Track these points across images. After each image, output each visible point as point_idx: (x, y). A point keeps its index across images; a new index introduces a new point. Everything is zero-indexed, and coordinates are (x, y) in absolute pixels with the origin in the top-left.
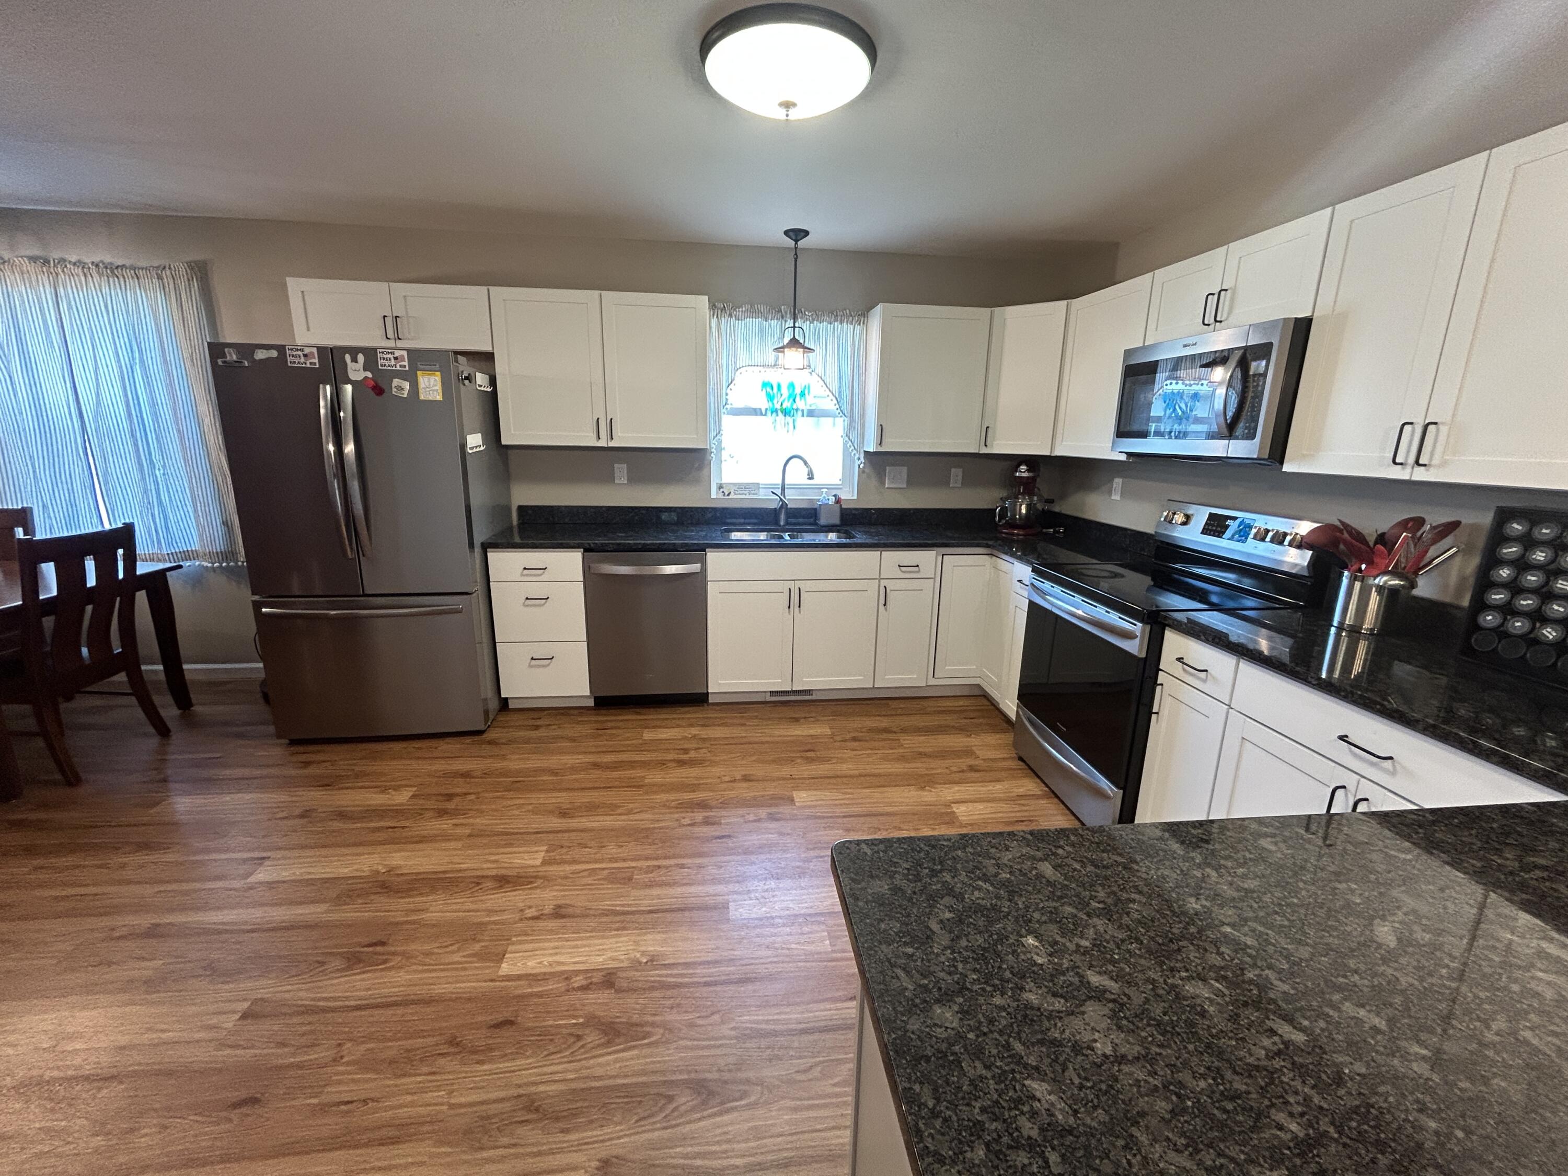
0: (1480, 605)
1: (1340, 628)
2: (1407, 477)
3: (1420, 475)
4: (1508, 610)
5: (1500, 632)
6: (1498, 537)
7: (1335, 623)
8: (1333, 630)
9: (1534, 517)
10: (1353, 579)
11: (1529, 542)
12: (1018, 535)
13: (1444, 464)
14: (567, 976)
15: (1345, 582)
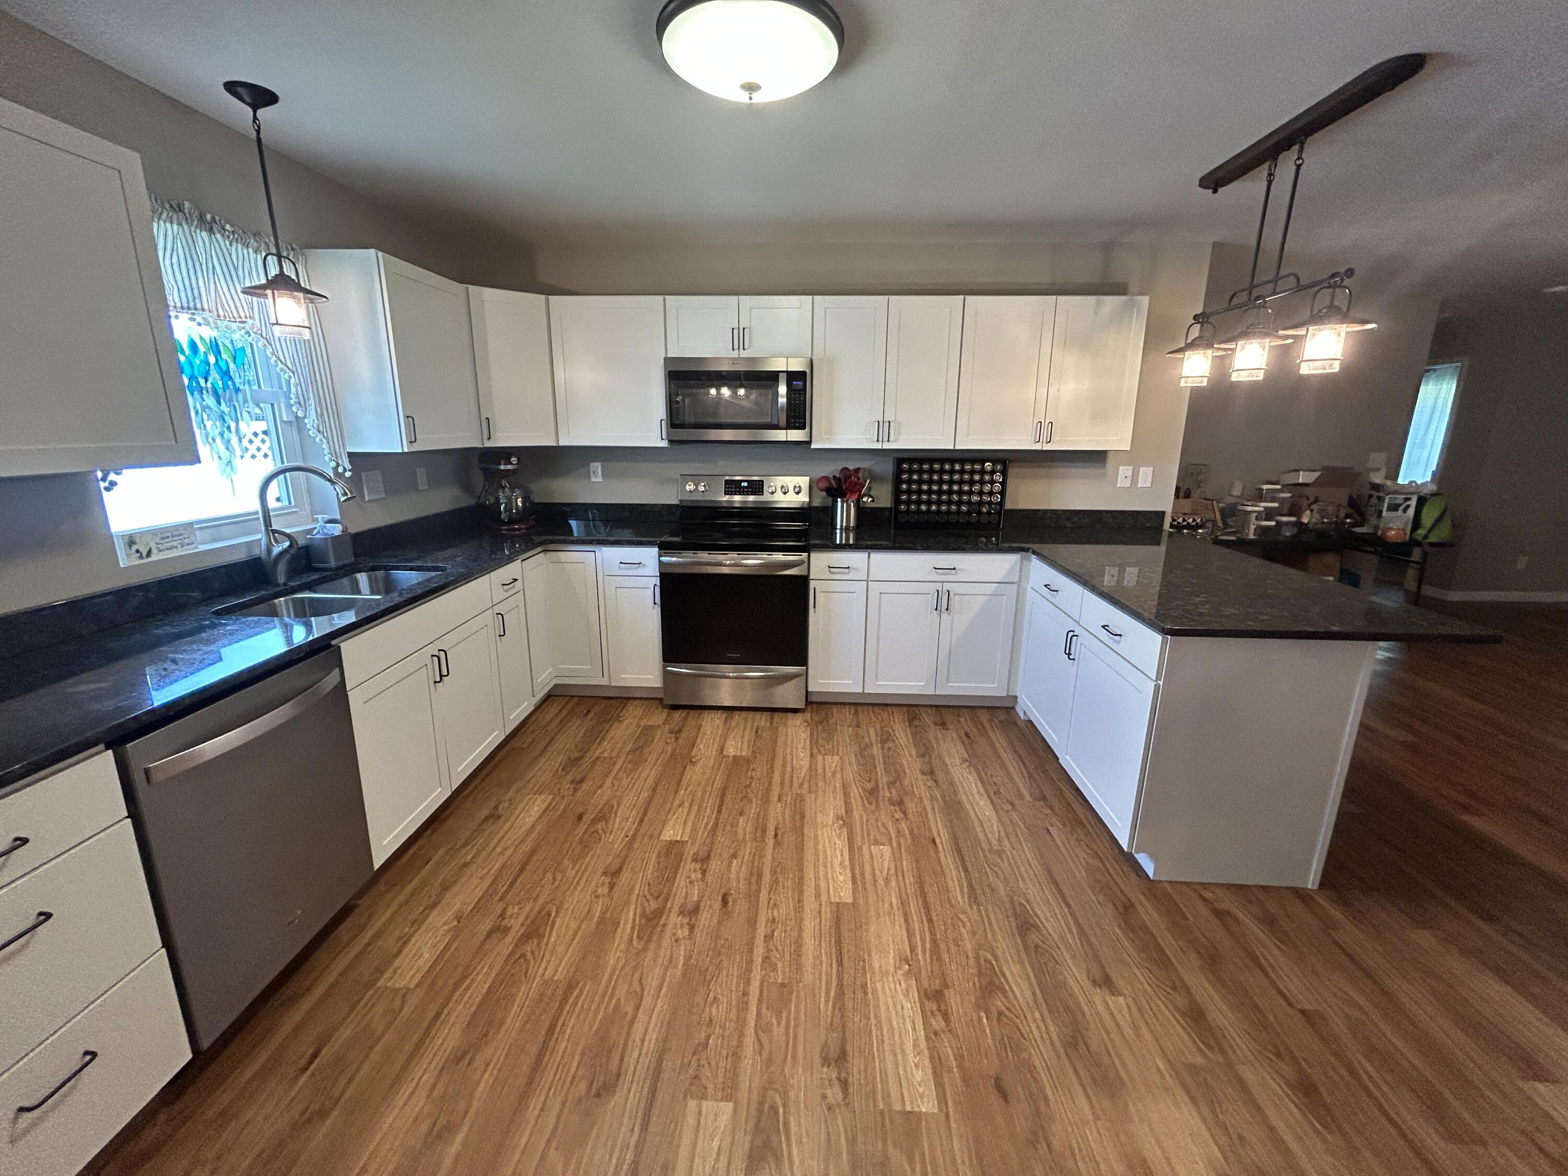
0: (897, 501)
1: (841, 529)
2: (880, 447)
3: (887, 446)
4: (909, 502)
5: (908, 511)
6: (899, 471)
7: (838, 527)
8: (838, 531)
9: (911, 461)
10: (842, 502)
11: (911, 472)
12: (519, 529)
13: (896, 440)
14: (932, 1035)
15: (839, 504)
